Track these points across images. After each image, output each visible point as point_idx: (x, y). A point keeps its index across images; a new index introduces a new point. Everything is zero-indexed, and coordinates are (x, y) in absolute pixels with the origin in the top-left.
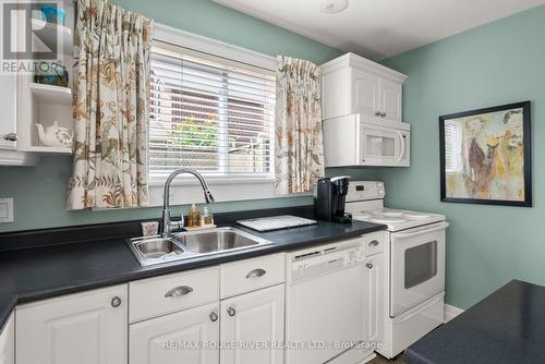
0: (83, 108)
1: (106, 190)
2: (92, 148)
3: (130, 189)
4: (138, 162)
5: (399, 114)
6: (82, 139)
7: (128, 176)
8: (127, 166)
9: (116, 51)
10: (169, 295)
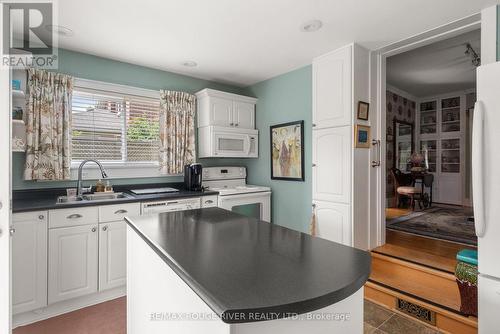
0: (31, 128)
1: (45, 171)
2: (37, 148)
3: (58, 171)
4: (64, 155)
5: (252, 123)
6: (30, 144)
7: (57, 163)
8: (56, 158)
9: (50, 97)
10: (70, 217)
